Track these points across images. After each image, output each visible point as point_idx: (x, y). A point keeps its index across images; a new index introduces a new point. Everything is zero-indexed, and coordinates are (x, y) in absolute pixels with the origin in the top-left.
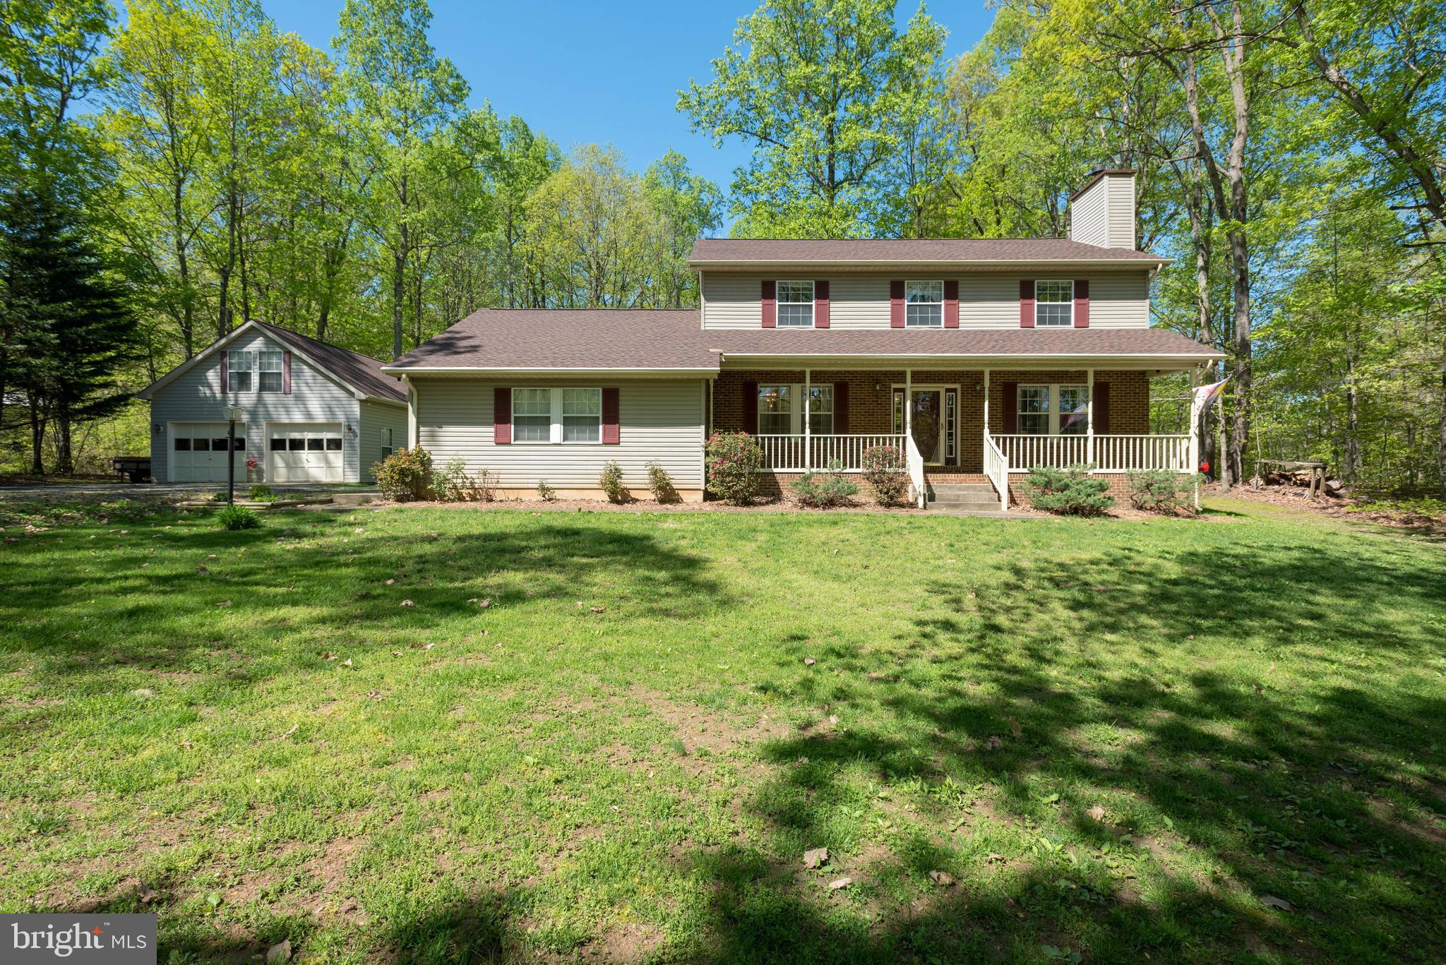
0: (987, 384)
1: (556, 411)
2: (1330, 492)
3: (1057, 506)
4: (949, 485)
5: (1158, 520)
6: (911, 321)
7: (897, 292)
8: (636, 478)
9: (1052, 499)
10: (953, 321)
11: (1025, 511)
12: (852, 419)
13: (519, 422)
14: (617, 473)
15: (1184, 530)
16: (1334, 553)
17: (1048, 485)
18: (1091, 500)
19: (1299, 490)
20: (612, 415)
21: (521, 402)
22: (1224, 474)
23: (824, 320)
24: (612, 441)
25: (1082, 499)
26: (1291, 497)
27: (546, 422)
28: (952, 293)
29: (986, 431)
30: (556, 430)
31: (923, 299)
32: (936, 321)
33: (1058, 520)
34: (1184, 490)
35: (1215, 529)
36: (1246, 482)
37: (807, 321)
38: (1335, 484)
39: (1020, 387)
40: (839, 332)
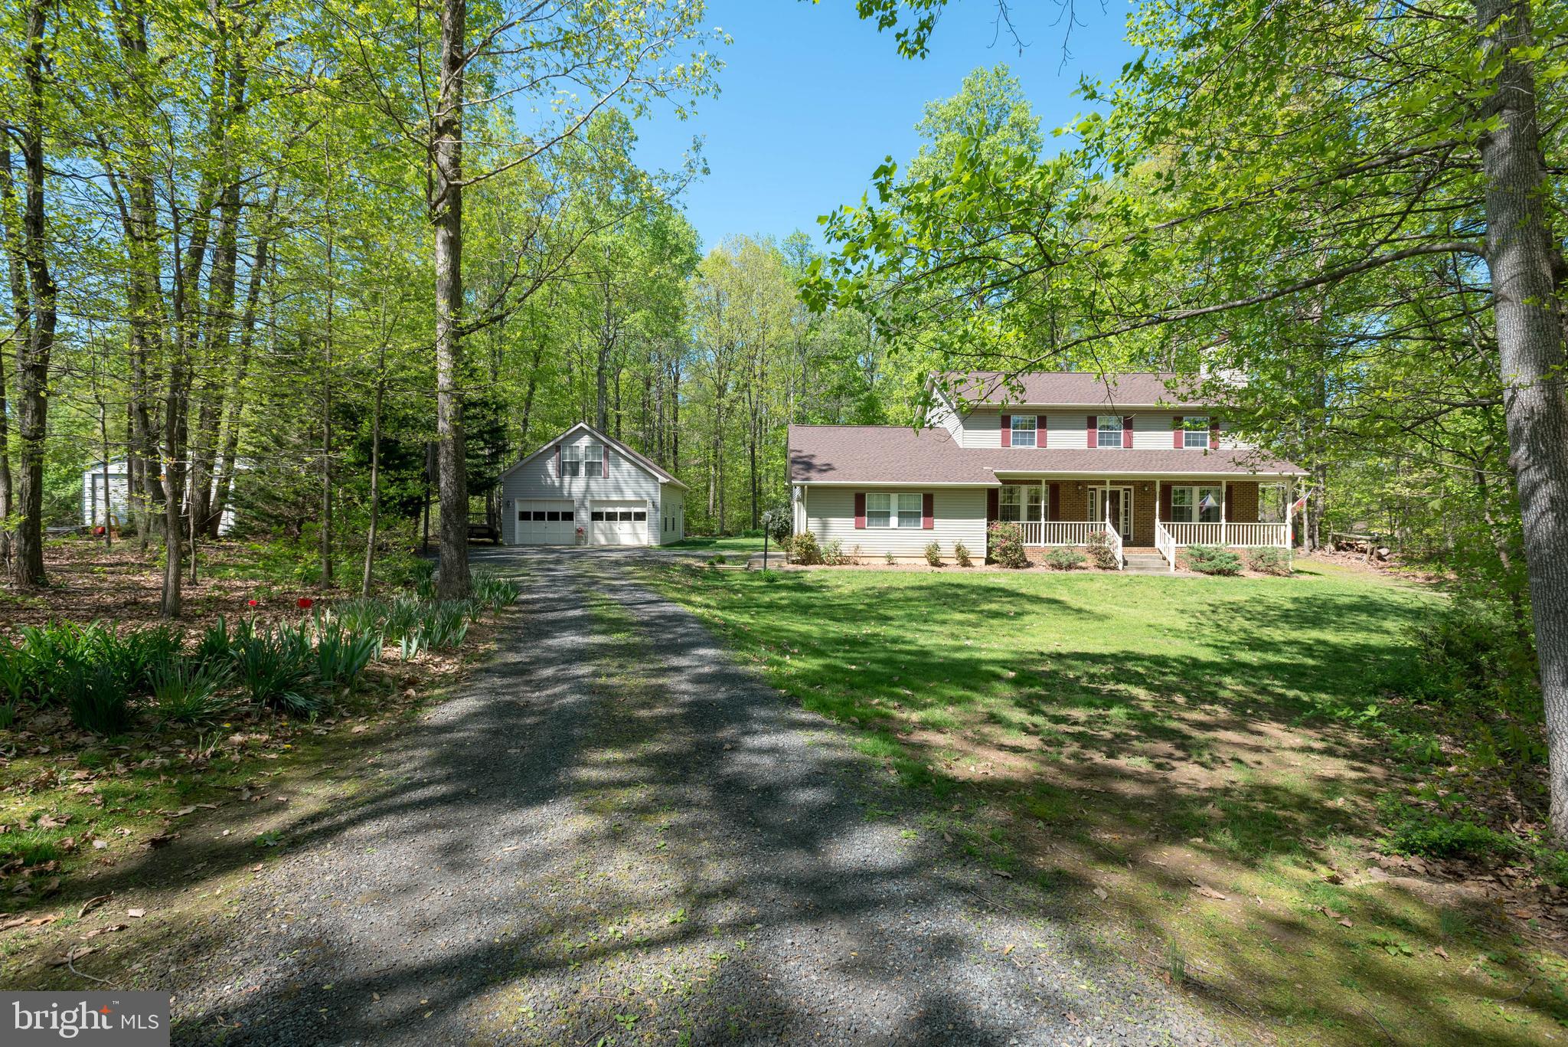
0: (1158, 489)
1: (894, 508)
2: (1380, 558)
3: (1208, 569)
4: (1137, 554)
5: (1269, 578)
6: (1101, 443)
7: (1092, 424)
8: (947, 551)
9: (1205, 565)
10: (1129, 444)
11: (1185, 573)
12: (1062, 509)
13: (871, 515)
14: (937, 547)
15: (1285, 585)
16: (1376, 597)
17: (1201, 556)
18: (1229, 566)
19: (1359, 555)
20: (929, 512)
21: (872, 503)
22: (1306, 542)
23: (1043, 442)
24: (929, 527)
25: (1223, 565)
26: (1353, 560)
27: (887, 515)
28: (1128, 425)
29: (1157, 520)
30: (894, 521)
31: (1108, 427)
32: (1118, 443)
33: (1211, 578)
34: (1284, 559)
35: (1303, 584)
36: (1321, 548)
37: (1032, 442)
38: (1384, 551)
39: (1174, 487)
40: (1055, 451)
